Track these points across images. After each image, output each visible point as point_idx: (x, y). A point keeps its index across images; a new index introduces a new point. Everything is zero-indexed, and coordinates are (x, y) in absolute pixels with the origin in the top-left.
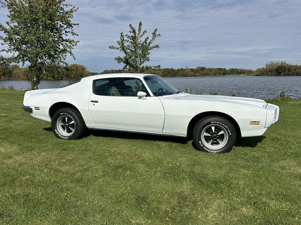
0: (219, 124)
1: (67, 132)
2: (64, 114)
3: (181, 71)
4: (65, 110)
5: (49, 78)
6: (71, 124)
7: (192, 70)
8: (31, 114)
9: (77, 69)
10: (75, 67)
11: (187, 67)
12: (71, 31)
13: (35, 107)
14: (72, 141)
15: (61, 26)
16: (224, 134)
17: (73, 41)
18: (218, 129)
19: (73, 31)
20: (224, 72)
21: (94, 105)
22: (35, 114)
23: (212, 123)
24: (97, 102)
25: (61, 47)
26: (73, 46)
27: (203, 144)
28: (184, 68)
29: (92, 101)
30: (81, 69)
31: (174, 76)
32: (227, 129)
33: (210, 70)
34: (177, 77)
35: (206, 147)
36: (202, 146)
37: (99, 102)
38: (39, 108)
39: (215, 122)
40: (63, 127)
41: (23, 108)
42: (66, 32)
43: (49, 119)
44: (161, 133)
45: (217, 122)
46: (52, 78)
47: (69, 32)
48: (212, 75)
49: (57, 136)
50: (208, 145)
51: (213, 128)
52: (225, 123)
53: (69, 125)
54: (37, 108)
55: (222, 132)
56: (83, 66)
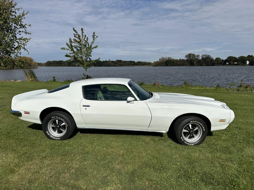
0: (196, 122)
1: (58, 133)
2: (56, 118)
3: (105, 62)
4: (56, 113)
6: (62, 126)
7: (113, 62)
8: (20, 118)
9: (26, 61)
10: (24, 59)
11: (109, 60)
12: (24, 31)
13: (24, 112)
14: (64, 141)
15: (15, 27)
16: (198, 129)
17: (26, 39)
18: (194, 126)
19: (26, 31)
20: (134, 63)
21: (86, 109)
22: (24, 118)
23: (191, 122)
24: (89, 106)
25: (16, 44)
26: (26, 42)
27: (183, 139)
28: (108, 61)
29: (84, 106)
30: (29, 60)
31: (101, 66)
32: (202, 126)
33: (125, 62)
34: (103, 66)
35: (186, 141)
36: (183, 140)
37: (90, 106)
38: (29, 112)
39: (193, 121)
40: (54, 129)
41: (12, 113)
42: (20, 32)
43: (39, 122)
44: (146, 131)
45: (195, 122)
46: (5, 67)
47: (23, 32)
48: (126, 66)
49: (49, 137)
50: (187, 139)
51: (190, 126)
52: (200, 122)
53: (60, 127)
54: (27, 113)
55: (196, 129)
56: (31, 58)
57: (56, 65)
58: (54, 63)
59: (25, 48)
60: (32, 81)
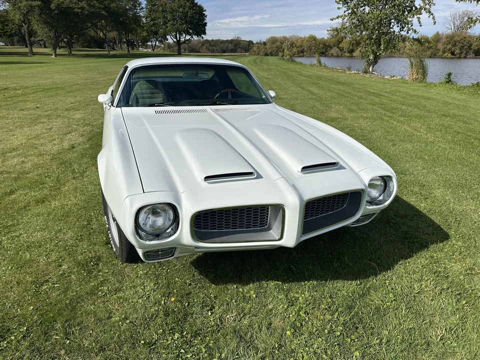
5: (446, 54)
35: (111, 232)
46: (450, 55)
59: (430, 12)
60: (416, 79)
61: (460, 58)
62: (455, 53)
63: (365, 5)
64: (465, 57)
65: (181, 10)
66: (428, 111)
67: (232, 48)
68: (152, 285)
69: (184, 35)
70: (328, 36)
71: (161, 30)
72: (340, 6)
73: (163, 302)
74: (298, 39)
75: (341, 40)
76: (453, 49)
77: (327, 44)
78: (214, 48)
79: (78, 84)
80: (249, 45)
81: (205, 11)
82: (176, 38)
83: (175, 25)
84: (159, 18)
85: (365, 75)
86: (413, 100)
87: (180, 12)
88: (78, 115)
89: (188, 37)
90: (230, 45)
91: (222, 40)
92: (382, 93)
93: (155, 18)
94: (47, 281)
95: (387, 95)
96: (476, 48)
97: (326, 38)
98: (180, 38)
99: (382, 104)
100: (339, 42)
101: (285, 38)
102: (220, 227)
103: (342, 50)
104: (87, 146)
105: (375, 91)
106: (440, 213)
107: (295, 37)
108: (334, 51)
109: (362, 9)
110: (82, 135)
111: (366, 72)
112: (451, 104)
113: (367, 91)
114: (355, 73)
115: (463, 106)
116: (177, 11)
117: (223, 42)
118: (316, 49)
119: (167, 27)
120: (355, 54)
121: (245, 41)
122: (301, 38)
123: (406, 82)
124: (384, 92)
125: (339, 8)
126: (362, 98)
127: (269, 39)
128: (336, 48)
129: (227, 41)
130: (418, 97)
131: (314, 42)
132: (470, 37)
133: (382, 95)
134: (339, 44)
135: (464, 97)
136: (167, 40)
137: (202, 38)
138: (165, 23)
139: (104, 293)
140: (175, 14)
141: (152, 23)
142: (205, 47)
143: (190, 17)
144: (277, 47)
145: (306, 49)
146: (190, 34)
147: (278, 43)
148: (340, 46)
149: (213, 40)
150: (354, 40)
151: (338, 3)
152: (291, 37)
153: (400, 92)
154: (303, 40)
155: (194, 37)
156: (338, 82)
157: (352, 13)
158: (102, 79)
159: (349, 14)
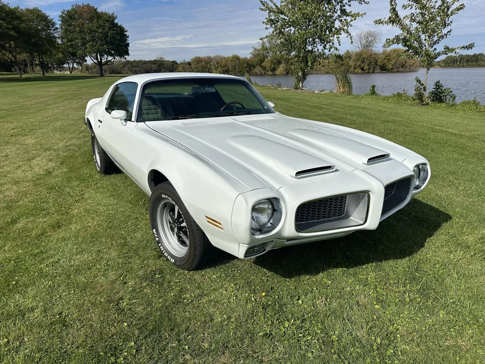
5: (357, 70)
21: (99, 126)
23: (162, 196)
27: (159, 236)
29: (99, 121)
35: (163, 245)
36: (157, 239)
39: (166, 197)
45: (169, 199)
46: (360, 71)
51: (176, 208)
52: (178, 204)
57: (465, 64)
58: (461, 59)
59: (347, 32)
60: (343, 92)
61: (369, 73)
62: (365, 69)
63: (290, 26)
64: (373, 72)
65: (100, 30)
66: (371, 119)
67: (156, 68)
68: (233, 285)
69: (106, 56)
70: (250, 55)
71: (79, 51)
72: (269, 26)
73: (253, 299)
74: (222, 59)
75: (263, 59)
76: (363, 65)
77: (250, 63)
78: (137, 69)
79: (4, 110)
80: (173, 65)
81: (126, 31)
82: (97, 59)
83: (95, 46)
84: (76, 39)
85: (296, 90)
86: (352, 110)
87: (100, 33)
88: (30, 141)
89: (110, 58)
90: (154, 65)
91: (145, 61)
92: (322, 106)
93: (72, 38)
94: (121, 299)
95: (326, 107)
96: (381, 64)
97: (249, 58)
98: (101, 59)
99: (328, 115)
100: (262, 61)
101: (209, 58)
102: (307, 219)
103: (264, 68)
104: (65, 170)
105: (314, 105)
106: (433, 199)
107: (219, 57)
108: (258, 70)
109: (287, 30)
110: (51, 160)
111: (296, 88)
112: (384, 112)
113: (307, 105)
114: (286, 89)
115: (395, 113)
116: (96, 31)
117: (145, 62)
118: (241, 68)
119: (86, 48)
120: (277, 72)
121: (168, 61)
122: (225, 58)
123: (335, 95)
124: (322, 105)
125: (266, 28)
126: (307, 111)
127: (193, 59)
128: (259, 67)
129: (150, 62)
130: (355, 107)
131: (237, 61)
132: (375, 54)
133: (322, 108)
134: (261, 63)
135: (391, 106)
136: (86, 61)
137: (126, 58)
138: (84, 44)
139: (190, 300)
140: (93, 34)
141: (69, 44)
142: (126, 68)
143: (110, 37)
144: (201, 67)
145: (230, 69)
146: (112, 55)
147: (203, 63)
148: (262, 65)
149: (134, 61)
150: (275, 59)
151: (266, 24)
152: (215, 57)
153: (337, 104)
154: (227, 59)
155: (117, 58)
156: (277, 98)
157: (280, 33)
158: (27, 103)
159: (277, 33)
